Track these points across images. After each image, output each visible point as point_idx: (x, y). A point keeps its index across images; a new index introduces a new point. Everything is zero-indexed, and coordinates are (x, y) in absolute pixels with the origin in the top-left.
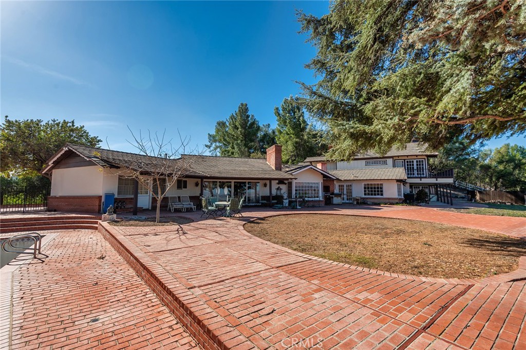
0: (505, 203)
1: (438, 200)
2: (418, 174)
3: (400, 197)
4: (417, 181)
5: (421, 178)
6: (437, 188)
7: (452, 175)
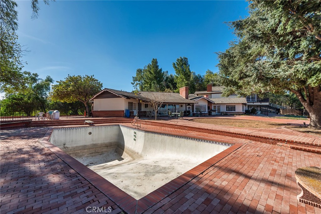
0: (294, 115)
1: (261, 113)
2: (252, 100)
3: (243, 112)
4: (252, 104)
5: (253, 102)
6: (261, 108)
7: (268, 101)
